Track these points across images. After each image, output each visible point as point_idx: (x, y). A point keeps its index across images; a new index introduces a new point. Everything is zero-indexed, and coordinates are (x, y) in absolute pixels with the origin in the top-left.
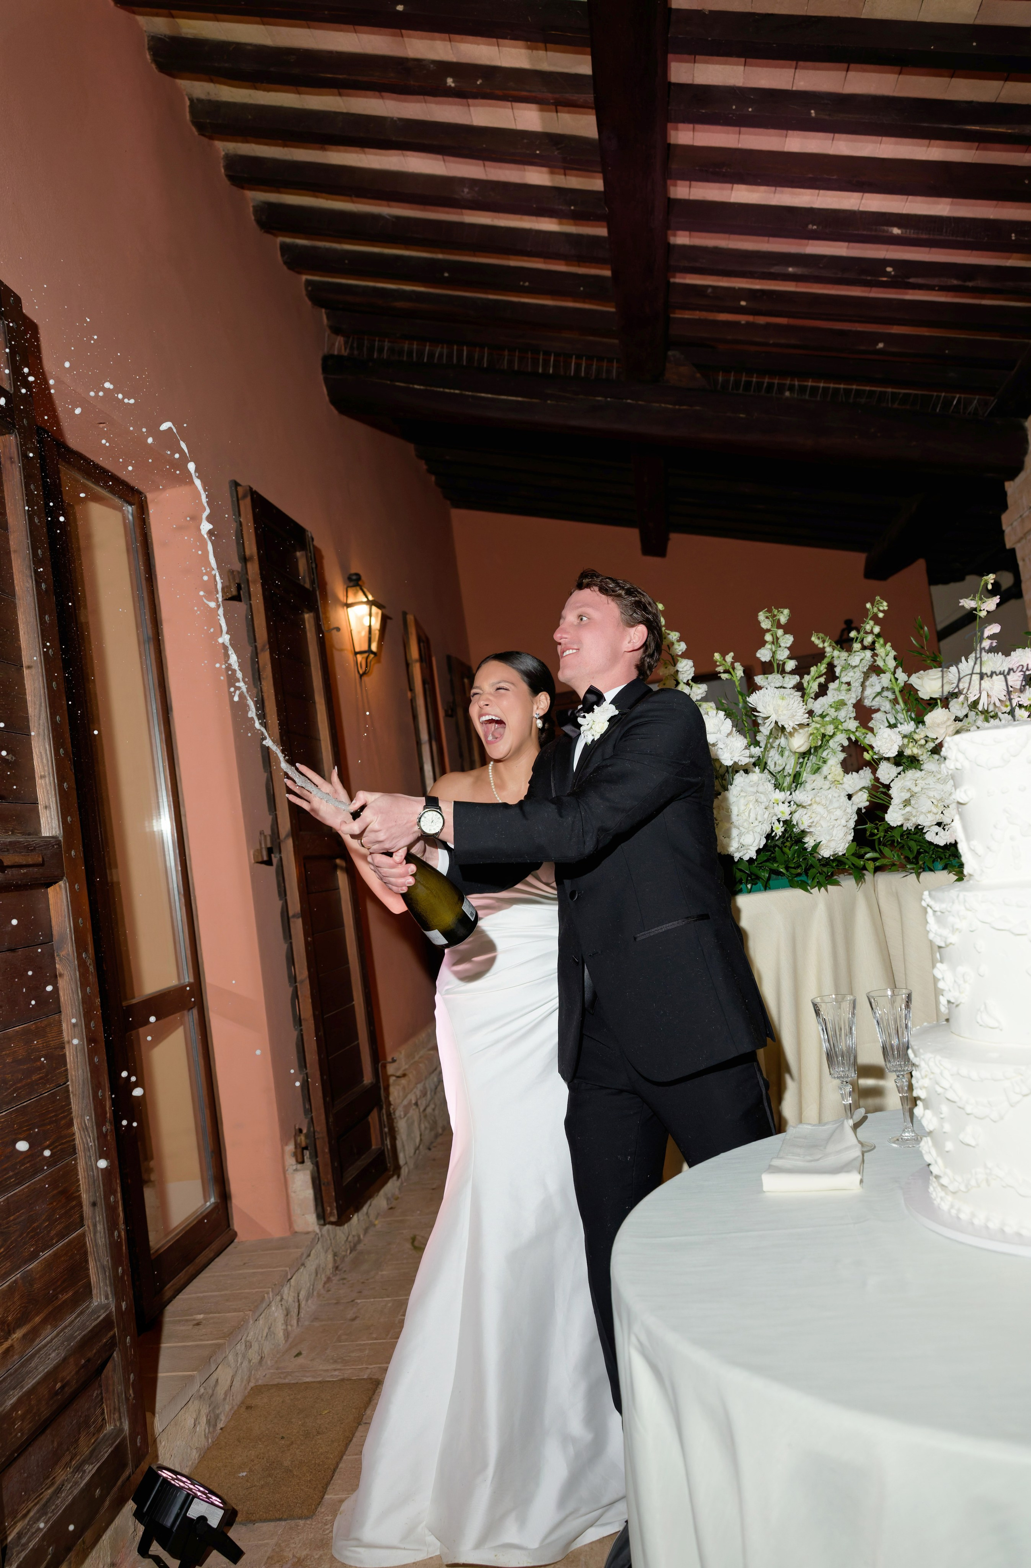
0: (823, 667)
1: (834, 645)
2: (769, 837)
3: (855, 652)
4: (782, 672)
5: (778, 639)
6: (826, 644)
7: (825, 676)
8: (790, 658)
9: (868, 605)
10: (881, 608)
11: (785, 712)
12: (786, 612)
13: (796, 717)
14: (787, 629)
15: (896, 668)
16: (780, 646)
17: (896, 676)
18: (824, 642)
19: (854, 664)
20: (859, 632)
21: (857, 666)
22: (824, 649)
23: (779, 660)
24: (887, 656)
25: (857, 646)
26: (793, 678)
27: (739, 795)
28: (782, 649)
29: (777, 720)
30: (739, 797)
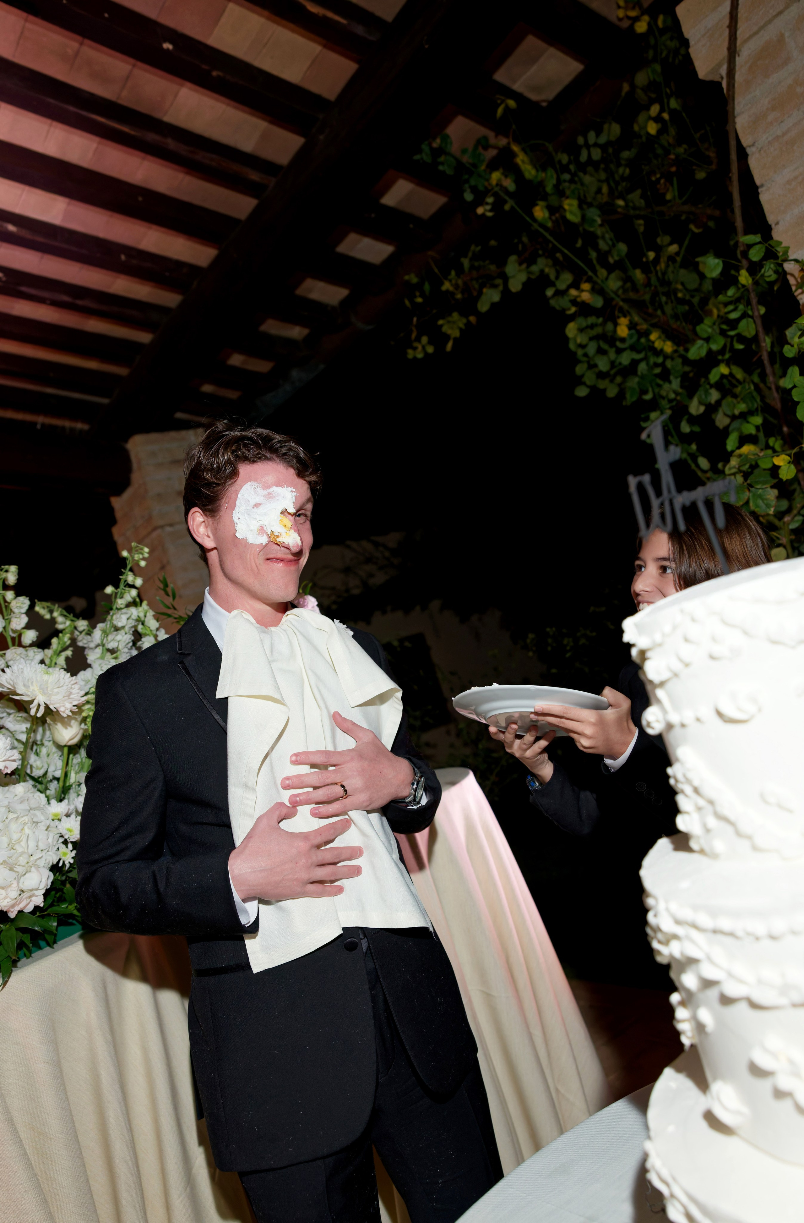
0: (66, 638)
1: (65, 613)
2: (55, 868)
3: (118, 609)
4: (20, 645)
5: (9, 603)
6: (55, 614)
7: (71, 649)
8: (28, 627)
9: (125, 553)
10: (141, 556)
11: (56, 690)
12: (13, 569)
13: (72, 696)
14: (19, 590)
15: (157, 629)
16: (14, 613)
18: (51, 612)
19: (120, 625)
20: (117, 586)
21: (123, 627)
22: (53, 621)
23: (14, 631)
24: (145, 616)
25: (120, 602)
26: (34, 652)
27: (7, 818)
28: (18, 616)
29: (48, 703)
30: (7, 821)
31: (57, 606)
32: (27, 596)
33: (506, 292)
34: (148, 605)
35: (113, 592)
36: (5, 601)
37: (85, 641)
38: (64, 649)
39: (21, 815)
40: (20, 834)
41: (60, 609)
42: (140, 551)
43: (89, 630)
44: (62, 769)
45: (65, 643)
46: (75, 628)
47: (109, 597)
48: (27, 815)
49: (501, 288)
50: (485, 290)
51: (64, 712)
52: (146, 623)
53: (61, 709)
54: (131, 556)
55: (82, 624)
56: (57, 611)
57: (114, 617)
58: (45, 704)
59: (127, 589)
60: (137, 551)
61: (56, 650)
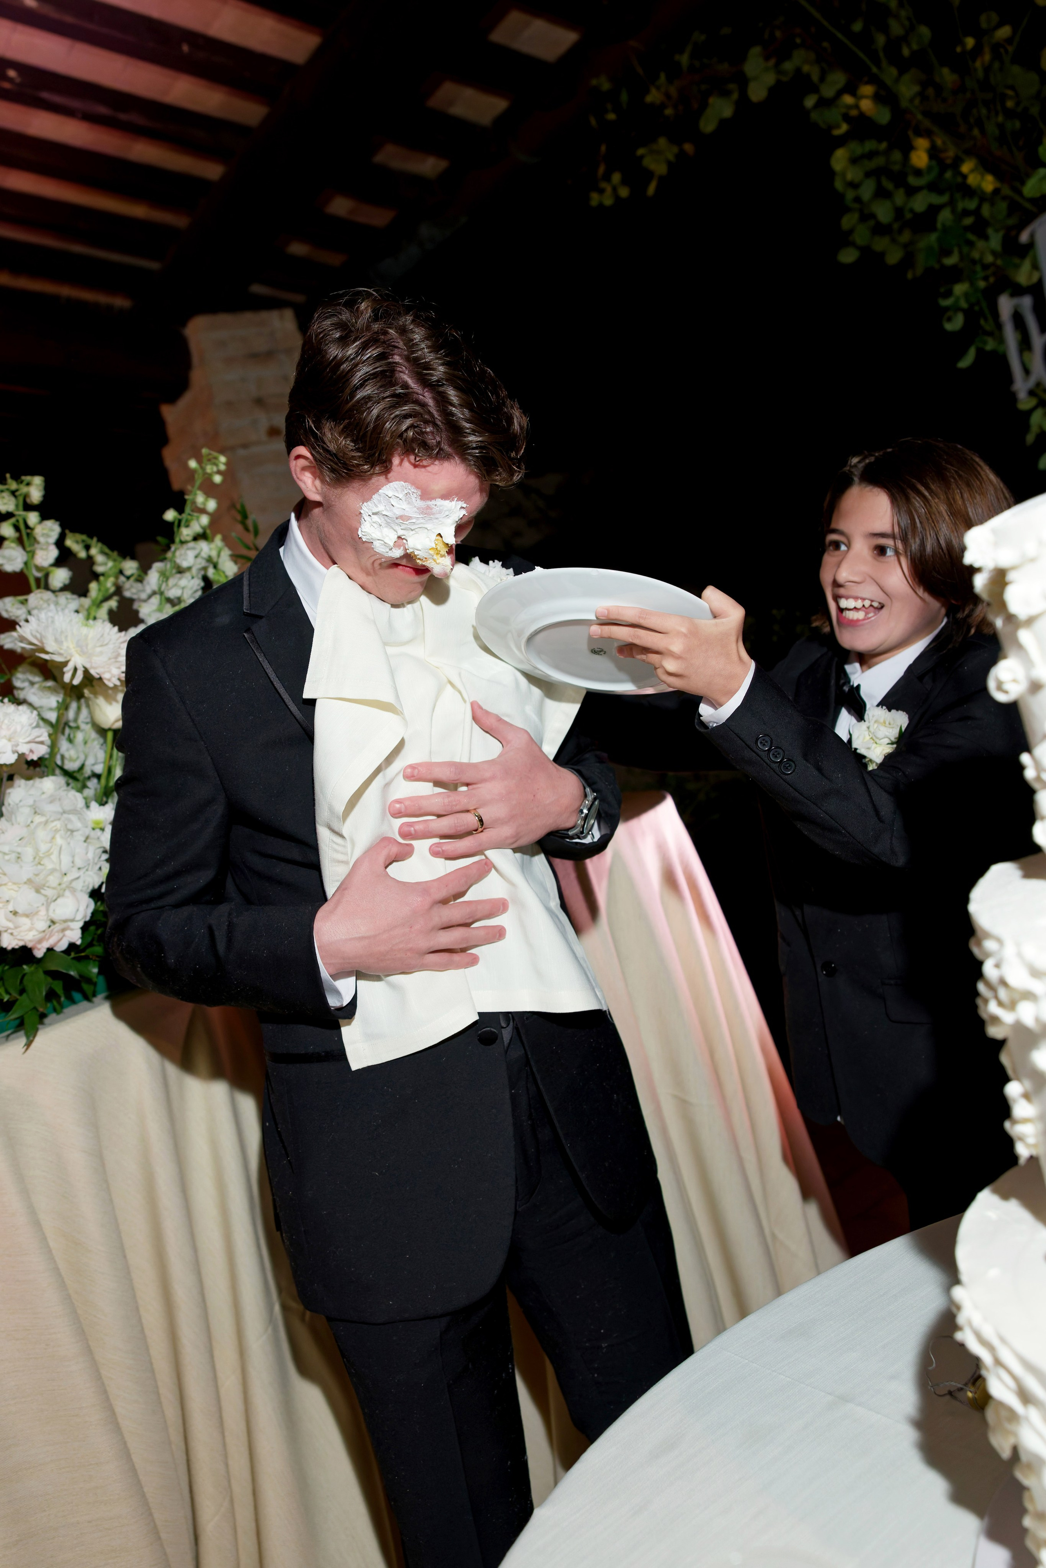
0: (109, 584)
1: (107, 550)
2: (96, 894)
3: (182, 543)
4: (47, 588)
5: (30, 529)
6: (94, 551)
9: (193, 464)
10: (215, 469)
12: (38, 481)
14: (46, 511)
16: (38, 543)
18: (87, 548)
19: (185, 564)
20: (180, 510)
21: (189, 569)
22: (90, 560)
23: (39, 569)
24: (219, 555)
25: (186, 533)
26: (67, 599)
27: (32, 822)
28: (44, 547)
29: (88, 666)
30: (33, 826)
31: (95, 539)
32: (57, 519)
33: (743, 102)
34: (224, 539)
35: (175, 518)
36: (27, 526)
37: (134, 590)
38: (107, 599)
39: (52, 819)
40: (50, 845)
41: (100, 545)
42: (214, 461)
43: (139, 576)
44: (104, 763)
45: (107, 590)
46: (121, 572)
47: (170, 525)
48: (59, 819)
49: (735, 96)
50: (711, 100)
51: (109, 680)
52: (220, 566)
53: (106, 676)
54: (201, 467)
55: (130, 566)
56: (96, 546)
57: (178, 553)
58: (84, 667)
59: (195, 514)
60: (209, 460)
61: (96, 598)
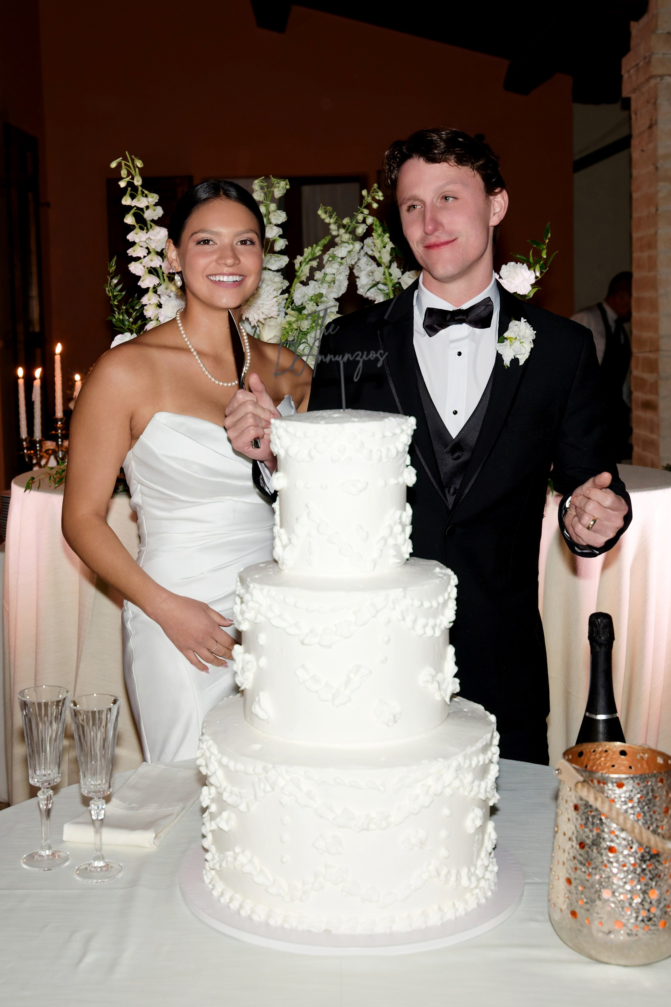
1: (339, 222)
3: (342, 243)
5: (269, 213)
6: (332, 221)
7: (316, 261)
8: (280, 236)
9: (364, 192)
12: (284, 184)
16: (270, 223)
17: (390, 271)
18: (330, 217)
19: (340, 255)
21: (343, 258)
28: (274, 227)
35: (348, 223)
57: (336, 249)
61: (307, 258)
